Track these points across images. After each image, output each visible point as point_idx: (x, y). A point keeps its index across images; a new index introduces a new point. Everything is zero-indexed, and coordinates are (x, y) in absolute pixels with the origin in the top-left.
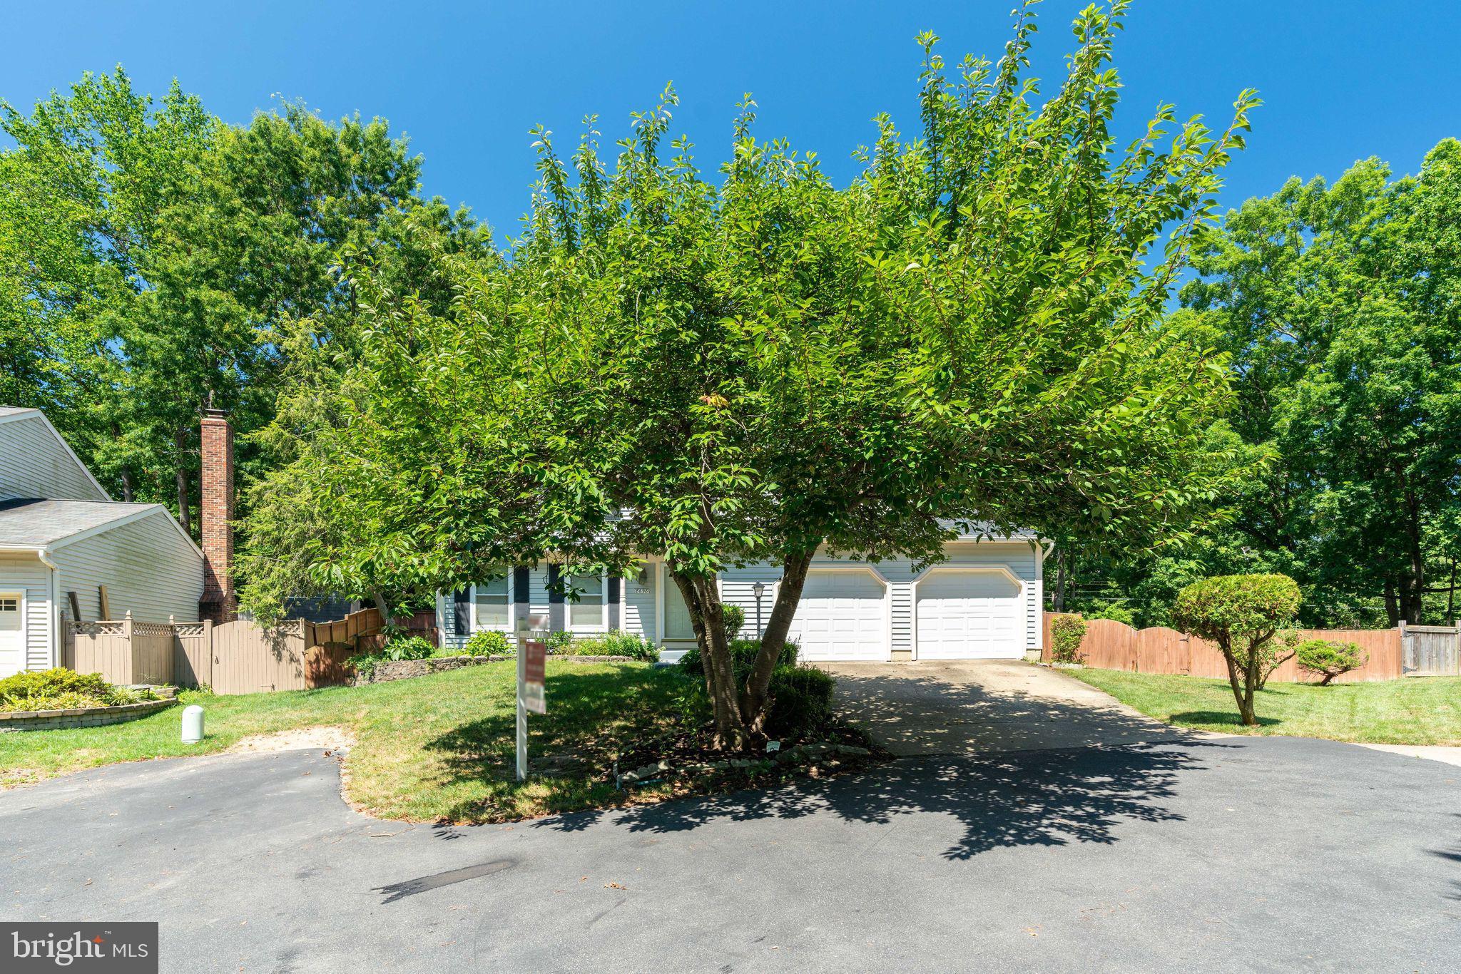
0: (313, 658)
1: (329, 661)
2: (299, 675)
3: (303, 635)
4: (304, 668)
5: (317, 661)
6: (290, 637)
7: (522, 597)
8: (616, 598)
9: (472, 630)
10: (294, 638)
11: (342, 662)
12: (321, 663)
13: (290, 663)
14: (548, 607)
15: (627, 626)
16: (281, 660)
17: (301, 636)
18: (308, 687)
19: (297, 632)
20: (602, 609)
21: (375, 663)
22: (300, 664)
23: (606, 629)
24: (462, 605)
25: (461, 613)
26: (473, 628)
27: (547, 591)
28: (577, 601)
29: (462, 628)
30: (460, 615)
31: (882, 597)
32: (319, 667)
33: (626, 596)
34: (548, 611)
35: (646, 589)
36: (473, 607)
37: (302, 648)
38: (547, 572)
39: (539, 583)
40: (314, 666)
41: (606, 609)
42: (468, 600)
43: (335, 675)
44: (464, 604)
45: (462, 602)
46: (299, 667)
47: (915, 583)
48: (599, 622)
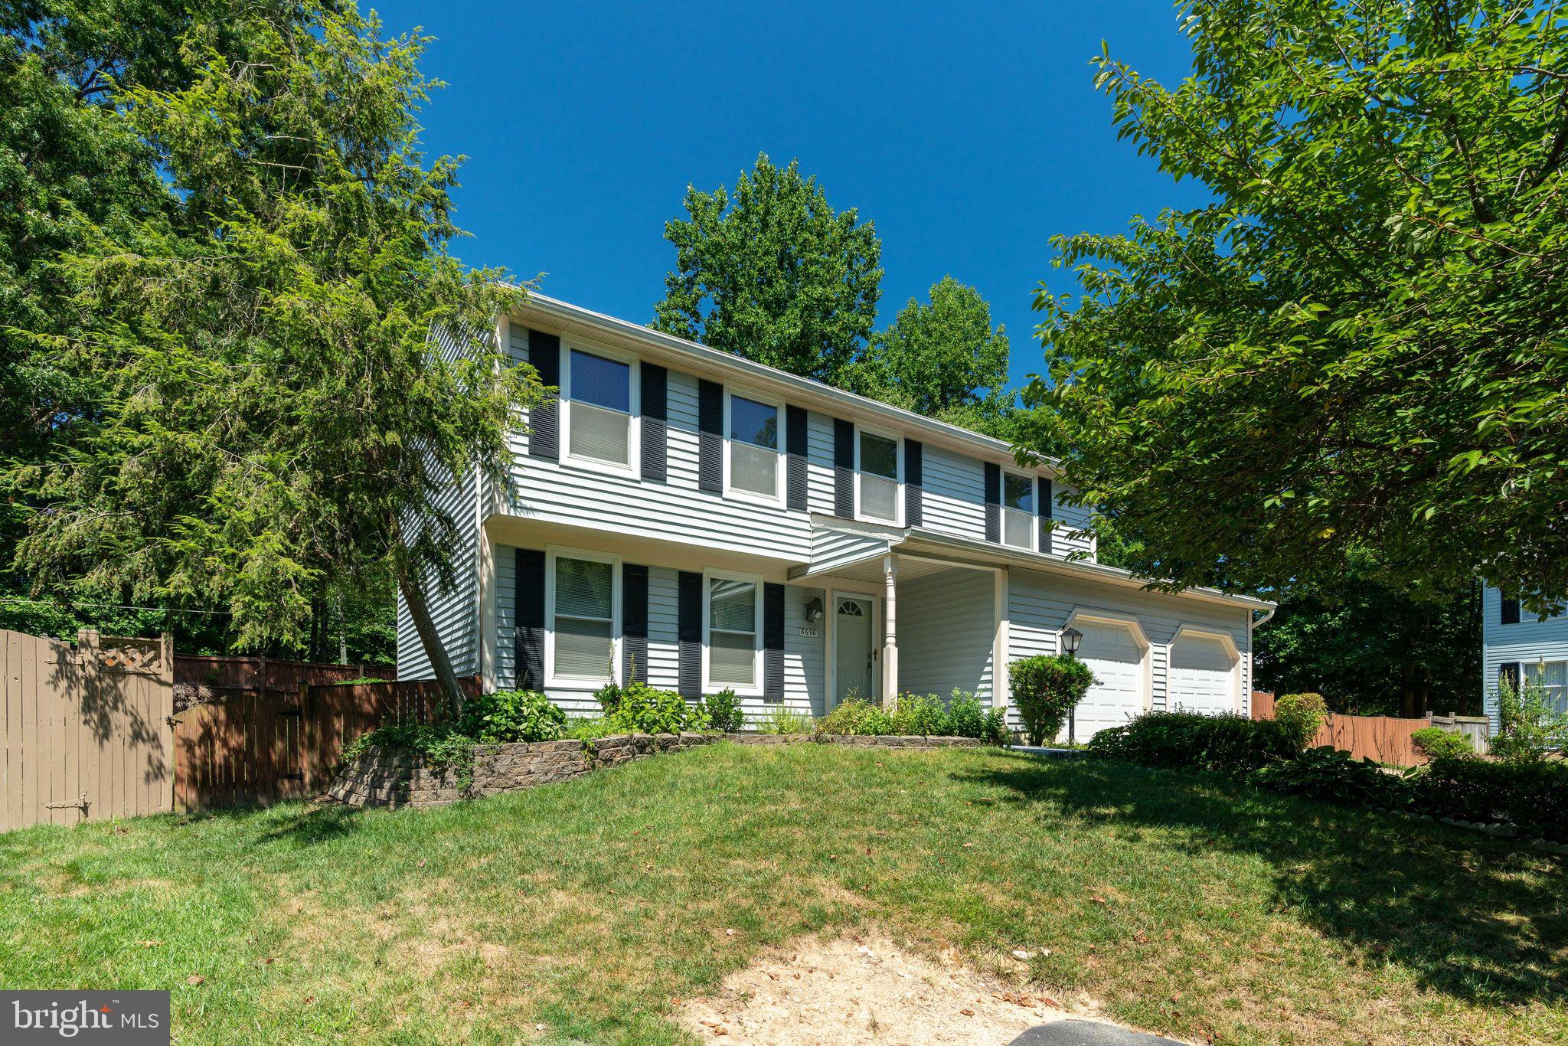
0: (195, 733)
1: (236, 740)
2: (156, 772)
3: (168, 676)
4: (171, 755)
5: (207, 737)
6: (133, 679)
7: (636, 627)
8: (775, 642)
9: (547, 683)
10: (145, 682)
11: (272, 744)
12: (218, 744)
13: (132, 744)
14: (676, 648)
15: (787, 687)
16: (106, 736)
17: (163, 678)
18: (182, 802)
19: (154, 667)
20: (753, 656)
21: (471, 748)
22: (159, 747)
23: (760, 692)
24: (529, 632)
25: (528, 647)
26: (549, 680)
27: (676, 620)
28: (718, 640)
29: (528, 675)
30: (526, 653)
31: (1138, 662)
32: (213, 753)
33: (787, 639)
34: (676, 656)
35: (813, 630)
36: (550, 638)
37: (167, 710)
38: (675, 585)
39: (663, 604)
40: (198, 751)
41: (760, 656)
42: (541, 624)
43: (251, 773)
44: (535, 631)
45: (529, 625)
46: (156, 754)
47: (1170, 646)
48: (749, 679)
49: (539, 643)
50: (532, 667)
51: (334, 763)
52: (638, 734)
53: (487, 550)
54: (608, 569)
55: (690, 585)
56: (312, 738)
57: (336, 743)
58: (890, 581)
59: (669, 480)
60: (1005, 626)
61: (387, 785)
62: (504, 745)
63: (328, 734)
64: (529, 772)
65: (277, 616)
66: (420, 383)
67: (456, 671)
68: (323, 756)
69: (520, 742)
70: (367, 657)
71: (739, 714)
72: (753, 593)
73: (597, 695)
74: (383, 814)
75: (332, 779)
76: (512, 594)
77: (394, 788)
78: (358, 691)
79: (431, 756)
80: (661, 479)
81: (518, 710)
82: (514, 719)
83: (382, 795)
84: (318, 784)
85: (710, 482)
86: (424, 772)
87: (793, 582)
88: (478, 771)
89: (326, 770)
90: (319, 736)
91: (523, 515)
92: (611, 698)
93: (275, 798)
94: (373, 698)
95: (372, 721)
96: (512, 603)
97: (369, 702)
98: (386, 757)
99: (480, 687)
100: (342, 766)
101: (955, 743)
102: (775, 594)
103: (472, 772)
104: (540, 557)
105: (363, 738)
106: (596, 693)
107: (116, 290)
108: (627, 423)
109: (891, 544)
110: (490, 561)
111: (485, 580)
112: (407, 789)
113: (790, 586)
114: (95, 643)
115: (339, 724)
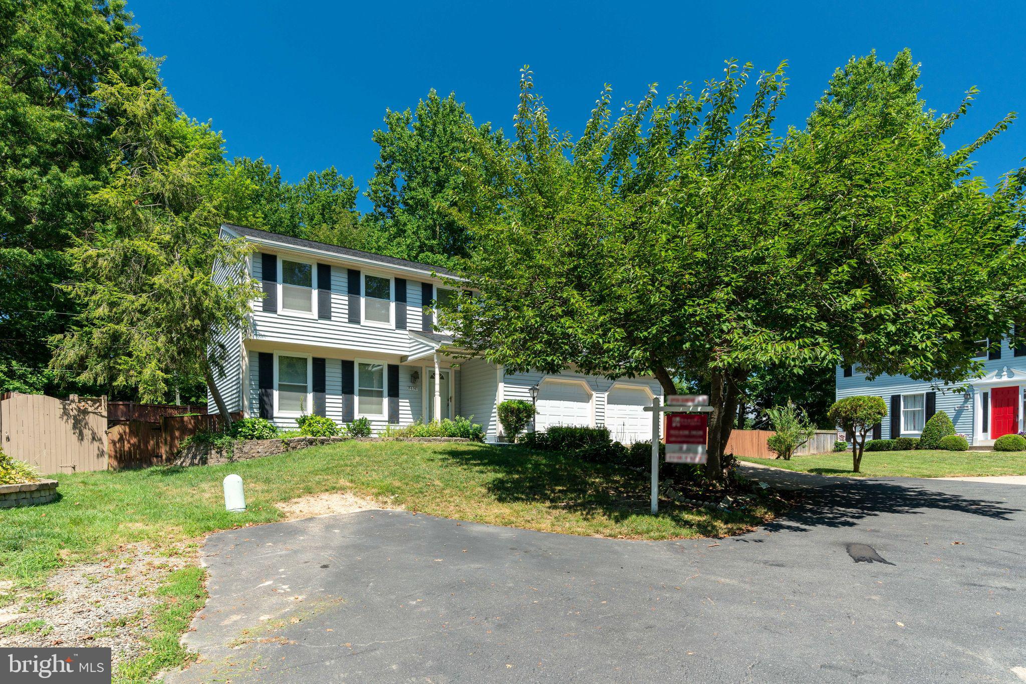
0: (116, 437)
1: (134, 440)
2: (101, 454)
3: (105, 414)
4: (107, 446)
5: (121, 439)
6: (91, 414)
7: (320, 387)
8: (394, 393)
9: (275, 415)
10: (96, 416)
11: (148, 442)
12: (126, 442)
13: (92, 442)
14: (341, 397)
15: (400, 416)
16: (82, 439)
17: (103, 414)
18: (112, 467)
19: (99, 410)
20: (382, 401)
21: (233, 441)
22: (102, 443)
23: (386, 418)
24: (266, 391)
25: (265, 398)
26: (276, 413)
27: (340, 384)
28: (362, 393)
29: (265, 412)
30: (264, 401)
31: (589, 402)
32: (124, 446)
33: (400, 392)
34: (341, 401)
35: (415, 387)
36: (276, 394)
37: (105, 427)
38: (340, 367)
39: (334, 376)
40: (118, 445)
41: (386, 401)
42: (271, 387)
43: (140, 454)
44: (269, 390)
45: (266, 388)
46: (101, 446)
47: (607, 394)
48: (380, 412)
49: (270, 396)
50: (267, 407)
51: (176, 451)
52: (309, 436)
53: (245, 353)
54: (305, 360)
55: (347, 367)
56: (166, 440)
57: (176, 442)
58: (436, 366)
59: (333, 318)
60: (501, 386)
61: (198, 458)
62: (247, 441)
63: (173, 438)
64: (258, 452)
65: (156, 392)
66: (207, 301)
67: (230, 411)
68: (171, 447)
69: (255, 439)
70: (193, 399)
71: (369, 429)
72: (382, 370)
73: (297, 420)
74: (196, 468)
75: (175, 458)
76: (257, 373)
77: (201, 459)
78: (186, 419)
79: (216, 445)
80: (329, 318)
81: (253, 426)
82: (252, 430)
83: (196, 461)
84: (168, 460)
85: (354, 318)
86: (213, 452)
87: (403, 364)
88: (236, 451)
89: (172, 454)
90: (169, 439)
91: (260, 338)
92: (302, 421)
93: (150, 464)
94: (192, 421)
95: (192, 432)
96: (257, 378)
97: (191, 423)
98: (198, 446)
99: (243, 417)
100: (179, 452)
101: (456, 440)
102: (394, 371)
103: (233, 452)
104: (270, 356)
105: (187, 439)
106: (297, 419)
107: (89, 266)
108: (311, 293)
109: (435, 348)
110: (246, 359)
111: (244, 367)
112: (206, 459)
113: (402, 366)
114: (77, 401)
115: (177, 434)
